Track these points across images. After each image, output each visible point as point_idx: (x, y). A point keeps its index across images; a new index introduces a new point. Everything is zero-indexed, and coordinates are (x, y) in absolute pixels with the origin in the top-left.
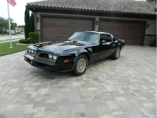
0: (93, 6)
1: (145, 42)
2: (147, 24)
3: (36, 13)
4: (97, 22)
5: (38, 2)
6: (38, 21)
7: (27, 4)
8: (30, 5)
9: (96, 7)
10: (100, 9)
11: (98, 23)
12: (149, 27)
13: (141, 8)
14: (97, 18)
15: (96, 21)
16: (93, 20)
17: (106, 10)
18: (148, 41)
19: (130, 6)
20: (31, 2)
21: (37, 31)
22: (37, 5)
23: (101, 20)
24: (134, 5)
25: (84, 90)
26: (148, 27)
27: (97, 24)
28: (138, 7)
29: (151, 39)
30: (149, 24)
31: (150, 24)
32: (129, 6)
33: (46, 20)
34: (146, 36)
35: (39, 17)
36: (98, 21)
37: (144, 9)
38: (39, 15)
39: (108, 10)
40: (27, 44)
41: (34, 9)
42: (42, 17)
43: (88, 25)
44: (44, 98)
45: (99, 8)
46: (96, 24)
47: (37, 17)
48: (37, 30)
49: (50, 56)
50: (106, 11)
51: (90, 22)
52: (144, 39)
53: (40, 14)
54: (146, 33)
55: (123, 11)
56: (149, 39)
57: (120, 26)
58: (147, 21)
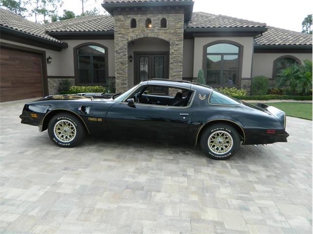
1: (50, 89)
12: (50, 62)
18: (53, 87)
30: (50, 58)
34: (48, 79)
52: (48, 85)
54: (48, 75)
56: (53, 85)
57: (7, 60)
58: (45, 52)
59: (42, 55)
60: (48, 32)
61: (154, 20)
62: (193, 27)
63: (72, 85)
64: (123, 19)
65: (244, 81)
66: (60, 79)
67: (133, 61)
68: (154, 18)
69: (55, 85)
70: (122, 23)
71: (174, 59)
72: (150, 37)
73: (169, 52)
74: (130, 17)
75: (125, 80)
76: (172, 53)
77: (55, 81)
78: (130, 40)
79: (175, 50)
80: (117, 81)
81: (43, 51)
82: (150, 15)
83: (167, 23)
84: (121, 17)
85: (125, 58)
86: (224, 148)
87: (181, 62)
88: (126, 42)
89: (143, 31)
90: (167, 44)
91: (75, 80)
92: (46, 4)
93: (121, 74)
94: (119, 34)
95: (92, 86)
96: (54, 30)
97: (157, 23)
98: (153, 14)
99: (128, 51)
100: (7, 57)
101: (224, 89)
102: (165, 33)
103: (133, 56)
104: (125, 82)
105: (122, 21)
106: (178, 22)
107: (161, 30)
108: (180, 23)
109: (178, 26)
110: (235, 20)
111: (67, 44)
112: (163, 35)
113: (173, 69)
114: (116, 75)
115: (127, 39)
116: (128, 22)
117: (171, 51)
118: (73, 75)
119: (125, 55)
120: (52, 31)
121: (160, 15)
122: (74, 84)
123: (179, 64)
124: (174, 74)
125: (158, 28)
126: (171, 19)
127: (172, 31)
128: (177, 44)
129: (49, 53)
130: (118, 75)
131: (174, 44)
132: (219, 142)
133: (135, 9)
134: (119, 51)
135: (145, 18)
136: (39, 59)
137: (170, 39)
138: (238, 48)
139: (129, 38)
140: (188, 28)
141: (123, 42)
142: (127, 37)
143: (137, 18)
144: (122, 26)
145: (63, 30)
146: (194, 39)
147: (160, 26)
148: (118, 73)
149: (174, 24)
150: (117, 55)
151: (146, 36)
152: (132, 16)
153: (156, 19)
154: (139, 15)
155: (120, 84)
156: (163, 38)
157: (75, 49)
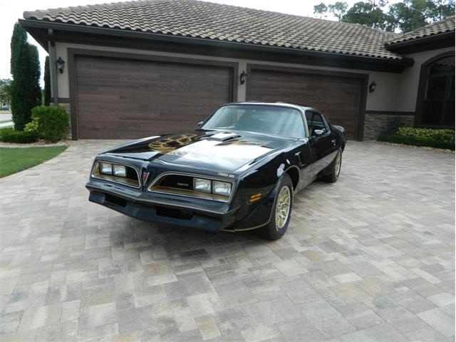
0: (227, 30)
1: (366, 131)
2: (369, 83)
3: (56, 43)
4: (242, 75)
5: (60, 11)
6: (61, 71)
7: (25, 14)
8: (35, 18)
9: (238, 34)
10: (249, 40)
11: (244, 78)
13: (351, 42)
14: (243, 66)
15: (240, 72)
16: (231, 69)
17: (266, 42)
18: (374, 127)
19: (323, 34)
20: (37, 11)
21: (59, 102)
22: (60, 18)
23: (254, 70)
24: (330, 31)
25: (328, 286)
26: (372, 90)
27: (242, 83)
28: (342, 38)
29: (379, 124)
30: (373, 84)
31: (376, 82)
32: (319, 34)
33: (86, 68)
34: (367, 115)
35: (65, 58)
36: (245, 72)
37: (357, 42)
38: (66, 50)
39: (272, 43)
40: (25, 143)
41: (50, 31)
42: (76, 56)
43: (215, 85)
44: (227, 325)
45: (246, 37)
46: (239, 82)
47: (58, 58)
48: (59, 99)
49: (201, 185)
50: (268, 44)
51: (223, 76)
52: (364, 124)
53: (69, 50)
54: (367, 109)
55: (310, 48)
56: (372, 124)
58: (367, 75)
59: (363, 80)
60: (388, 45)
63: (408, 126)
66: (392, 116)
77: (380, 119)
81: (364, 75)
91: (415, 118)
96: (395, 42)
100: (304, 85)
111: (413, 60)
118: (414, 111)
120: (393, 43)
122: (412, 124)
129: (373, 77)
136: (357, 86)
145: (408, 38)
157: (424, 66)
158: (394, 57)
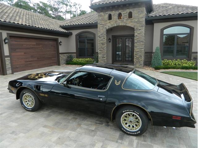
1: (61, 61)
2: (59, 42)
4: (5, 39)
10: (7, 21)
12: (61, 44)
14: (4, 34)
27: (6, 43)
30: (61, 42)
31: (62, 41)
34: (60, 55)
36: (7, 37)
39: (20, 23)
45: (3, 18)
46: (4, 43)
50: (18, 24)
52: (60, 58)
54: (60, 52)
55: (37, 26)
56: (63, 58)
57: (34, 45)
58: (58, 39)
59: (56, 40)
60: (61, 26)
61: (124, 14)
62: (152, 16)
63: (74, 57)
64: (103, 15)
65: (194, 54)
66: (68, 54)
67: (111, 41)
68: (124, 12)
69: (64, 58)
70: (103, 17)
71: (138, 40)
72: (121, 26)
73: (134, 35)
74: (107, 13)
75: (105, 55)
76: (136, 35)
77: (64, 56)
78: (107, 28)
79: (138, 34)
80: (99, 55)
81: (57, 38)
82: (121, 10)
83: (133, 15)
84: (102, 14)
85: (104, 41)
86: (135, 126)
87: (142, 42)
88: (105, 30)
89: (116, 22)
90: (132, 29)
91: (76, 55)
92: (72, 8)
93: (102, 51)
94: (101, 24)
95: (85, 58)
96: (65, 25)
97: (125, 16)
98: (123, 9)
99: (107, 36)
100: (35, 43)
101: (177, 60)
102: (131, 22)
103: (111, 38)
104: (104, 56)
105: (103, 16)
106: (141, 13)
107: (128, 20)
108: (142, 14)
109: (141, 16)
110: (187, 7)
111: (72, 33)
112: (130, 24)
113: (137, 47)
114: (99, 52)
115: (106, 28)
116: (107, 16)
117: (136, 34)
118: (75, 52)
119: (104, 38)
120: (63, 26)
121: (127, 10)
123: (141, 43)
124: (137, 50)
125: (126, 19)
126: (135, 12)
127: (136, 20)
128: (140, 29)
129: (60, 39)
130: (100, 52)
131: (137, 29)
132: (130, 121)
133: (111, 7)
134: (101, 36)
135: (117, 12)
136: (55, 43)
137: (135, 26)
138: (189, 29)
139: (107, 27)
140: (148, 17)
141: (103, 30)
142: (106, 27)
143: (112, 13)
144: (103, 20)
145: (69, 24)
146: (154, 24)
147: (128, 17)
148: (100, 51)
149: (138, 15)
150: (100, 38)
151: (118, 25)
152: (109, 12)
153: (125, 13)
154: (114, 11)
155: (101, 58)
156: (130, 26)
157: (76, 35)
158: (65, 31)
